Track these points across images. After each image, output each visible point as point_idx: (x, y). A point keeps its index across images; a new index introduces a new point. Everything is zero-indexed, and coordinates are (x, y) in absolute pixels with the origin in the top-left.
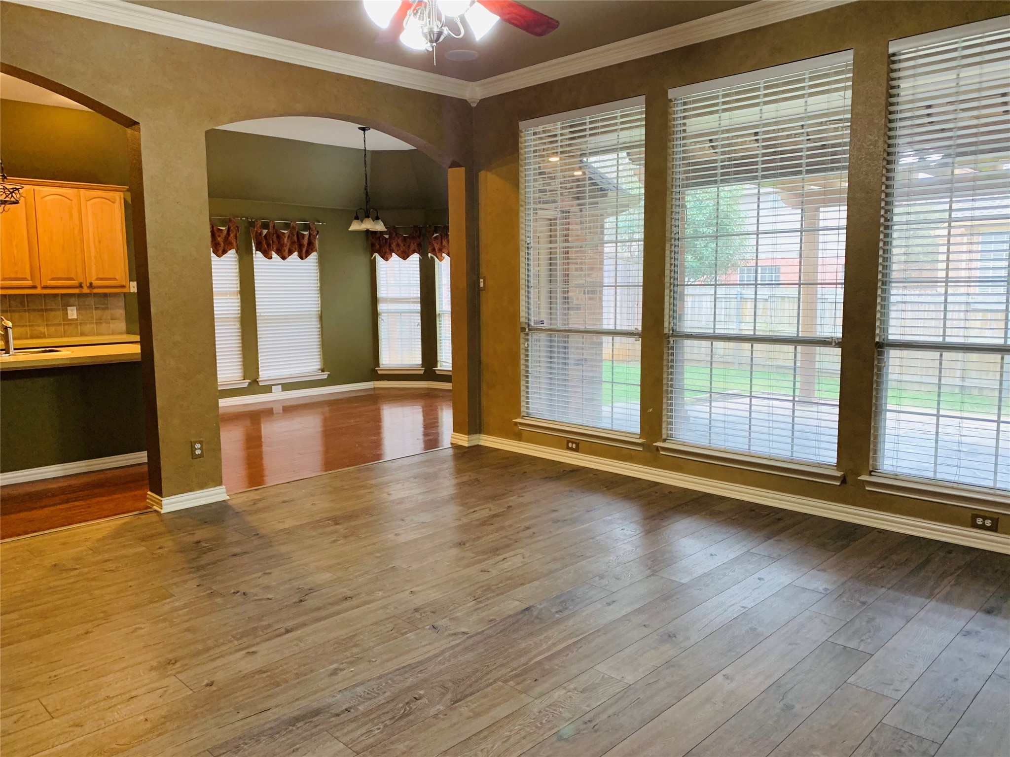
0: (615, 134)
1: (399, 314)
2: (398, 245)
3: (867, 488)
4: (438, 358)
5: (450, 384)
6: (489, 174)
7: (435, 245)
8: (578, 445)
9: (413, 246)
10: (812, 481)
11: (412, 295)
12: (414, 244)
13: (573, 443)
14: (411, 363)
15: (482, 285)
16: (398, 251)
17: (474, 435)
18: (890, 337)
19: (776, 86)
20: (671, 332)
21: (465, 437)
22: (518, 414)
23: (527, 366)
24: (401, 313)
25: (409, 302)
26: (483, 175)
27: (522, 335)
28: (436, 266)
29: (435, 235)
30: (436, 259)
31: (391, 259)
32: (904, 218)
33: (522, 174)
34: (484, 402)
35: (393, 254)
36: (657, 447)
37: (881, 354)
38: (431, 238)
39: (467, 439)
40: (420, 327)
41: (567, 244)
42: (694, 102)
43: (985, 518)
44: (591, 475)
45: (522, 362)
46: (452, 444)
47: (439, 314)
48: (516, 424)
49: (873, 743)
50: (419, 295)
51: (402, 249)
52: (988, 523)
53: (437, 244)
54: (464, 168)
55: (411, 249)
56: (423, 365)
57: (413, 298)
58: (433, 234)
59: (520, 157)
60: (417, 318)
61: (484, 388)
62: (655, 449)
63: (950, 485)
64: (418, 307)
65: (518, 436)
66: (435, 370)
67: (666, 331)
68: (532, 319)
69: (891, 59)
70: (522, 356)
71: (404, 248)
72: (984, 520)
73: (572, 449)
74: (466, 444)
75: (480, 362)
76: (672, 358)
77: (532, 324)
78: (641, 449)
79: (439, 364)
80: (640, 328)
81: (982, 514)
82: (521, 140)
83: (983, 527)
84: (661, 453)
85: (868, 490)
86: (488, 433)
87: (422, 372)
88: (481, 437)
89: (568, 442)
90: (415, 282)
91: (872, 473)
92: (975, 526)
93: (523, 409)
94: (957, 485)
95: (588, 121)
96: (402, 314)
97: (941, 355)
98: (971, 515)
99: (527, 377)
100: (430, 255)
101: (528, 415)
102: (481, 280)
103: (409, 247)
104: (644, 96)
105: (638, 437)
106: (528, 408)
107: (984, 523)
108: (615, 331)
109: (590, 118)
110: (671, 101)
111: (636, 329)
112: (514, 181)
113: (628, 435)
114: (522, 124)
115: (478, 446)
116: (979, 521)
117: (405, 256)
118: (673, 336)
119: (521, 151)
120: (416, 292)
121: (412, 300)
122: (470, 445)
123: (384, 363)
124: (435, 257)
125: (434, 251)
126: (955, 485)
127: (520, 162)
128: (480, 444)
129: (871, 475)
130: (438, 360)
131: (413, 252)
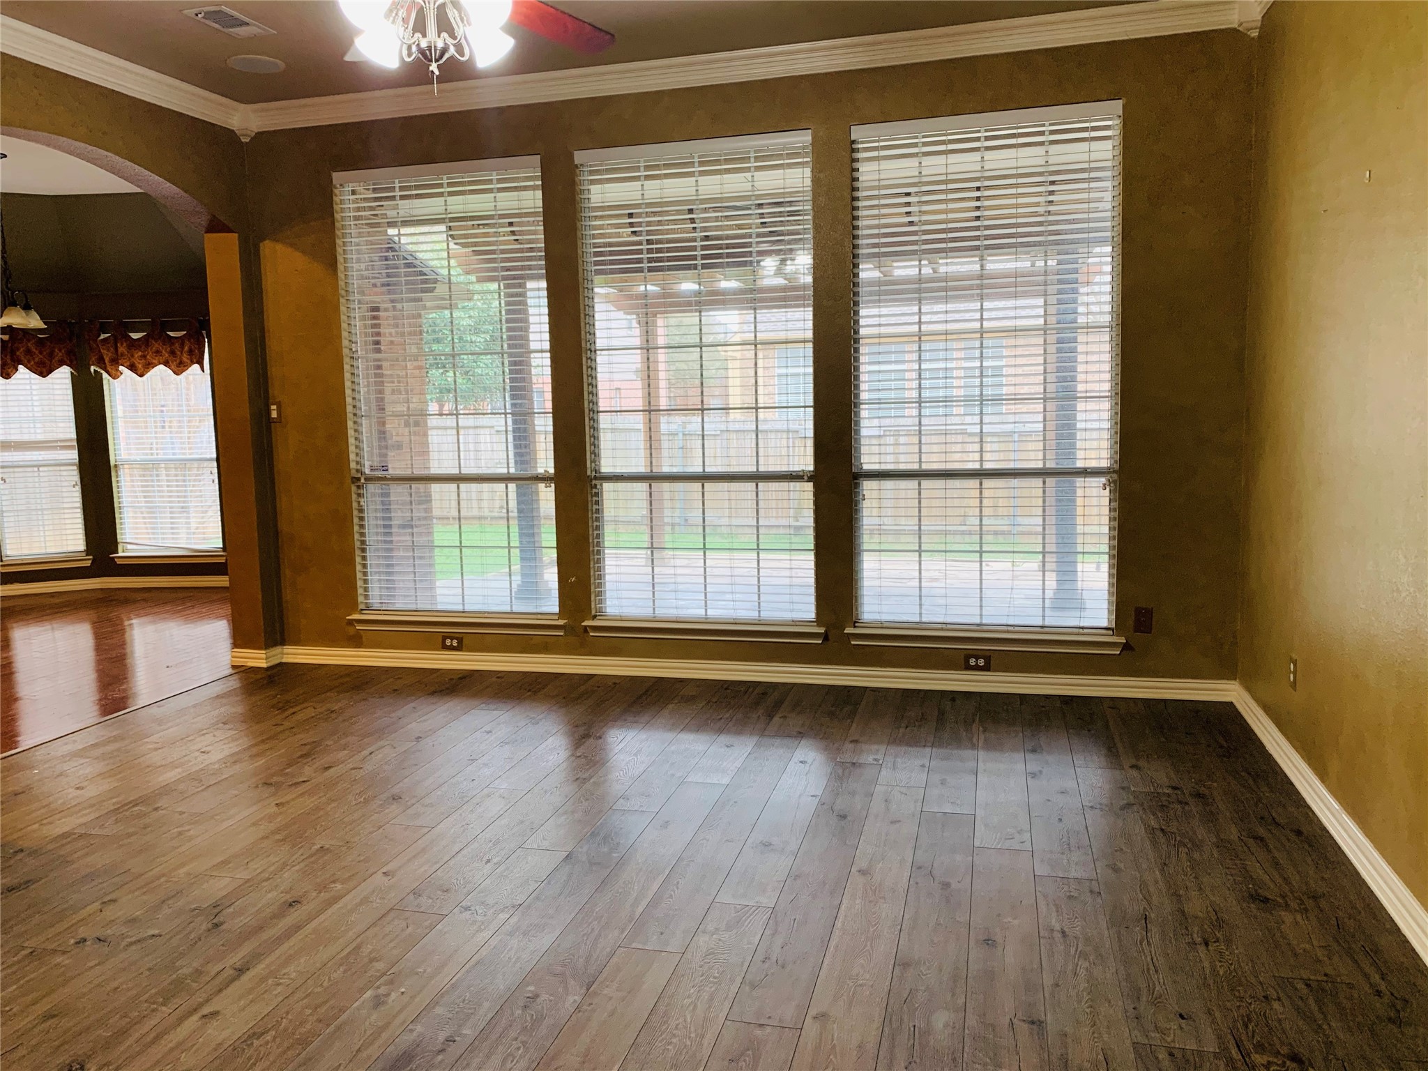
0: (441, 200)
1: (36, 469)
2: (28, 352)
3: (852, 643)
4: (118, 537)
5: (226, 578)
6: (279, 247)
7: (104, 352)
8: (460, 641)
9: (59, 355)
10: (790, 643)
11: (62, 436)
12: (60, 351)
13: (452, 639)
14: (65, 550)
15: (274, 414)
16: (29, 362)
17: (274, 648)
18: (865, 467)
19: (717, 162)
20: (594, 473)
21: (261, 653)
22: (354, 606)
23: (363, 534)
24: (38, 466)
25: (54, 448)
26: (267, 247)
27: (354, 488)
28: (106, 387)
29: (103, 336)
30: (105, 375)
31: (17, 375)
32: (875, 331)
33: (339, 250)
34: (288, 595)
35: (21, 367)
36: (586, 627)
37: (857, 485)
38: (95, 341)
39: (264, 656)
40: (78, 488)
41: (378, 356)
42: (608, 171)
43: (977, 658)
44: (494, 679)
45: (356, 528)
46: (234, 667)
47: (116, 466)
48: (351, 622)
49: (1045, 896)
50: (74, 436)
51: (37, 360)
52: (981, 662)
53: (108, 350)
54: (236, 235)
55: (57, 359)
56: (88, 551)
57: (61, 441)
58: (99, 336)
59: (337, 224)
60: (72, 476)
61: (287, 573)
62: (582, 630)
63: (940, 626)
64: (74, 455)
65: (356, 641)
66: (113, 558)
67: (589, 473)
68: (367, 464)
69: (852, 147)
70: (356, 520)
71: (41, 356)
72: (977, 660)
73: (452, 648)
74: (264, 665)
75: (277, 533)
76: (597, 507)
77: (367, 471)
78: (562, 634)
79: (120, 548)
80: (552, 471)
81: (975, 653)
82: (336, 199)
83: (977, 668)
84: (591, 634)
85: (854, 645)
86: (297, 642)
87: (88, 563)
88: (285, 651)
89: (444, 639)
90: (67, 414)
91: (857, 624)
92: (968, 668)
93: (361, 599)
94: (945, 625)
95: (445, 181)
96: (41, 469)
97: (920, 484)
98: (963, 657)
99: (363, 550)
100: (92, 368)
101: (368, 608)
102: (274, 407)
103: (51, 355)
104: (539, 157)
105: (556, 617)
106: (366, 597)
107: (977, 663)
108: (508, 476)
109: (448, 178)
110: (576, 166)
111: (545, 471)
112: (329, 259)
113: (539, 617)
114: (337, 177)
115: (281, 664)
116: (972, 662)
117: (43, 370)
118: (596, 478)
119: (337, 216)
120: (67, 429)
121: (59, 444)
122: (269, 664)
123: (9, 553)
124: (102, 372)
125: (101, 362)
126: (944, 626)
127: (337, 232)
128: (284, 661)
129: (855, 627)
130: (119, 540)
131: (61, 363)
